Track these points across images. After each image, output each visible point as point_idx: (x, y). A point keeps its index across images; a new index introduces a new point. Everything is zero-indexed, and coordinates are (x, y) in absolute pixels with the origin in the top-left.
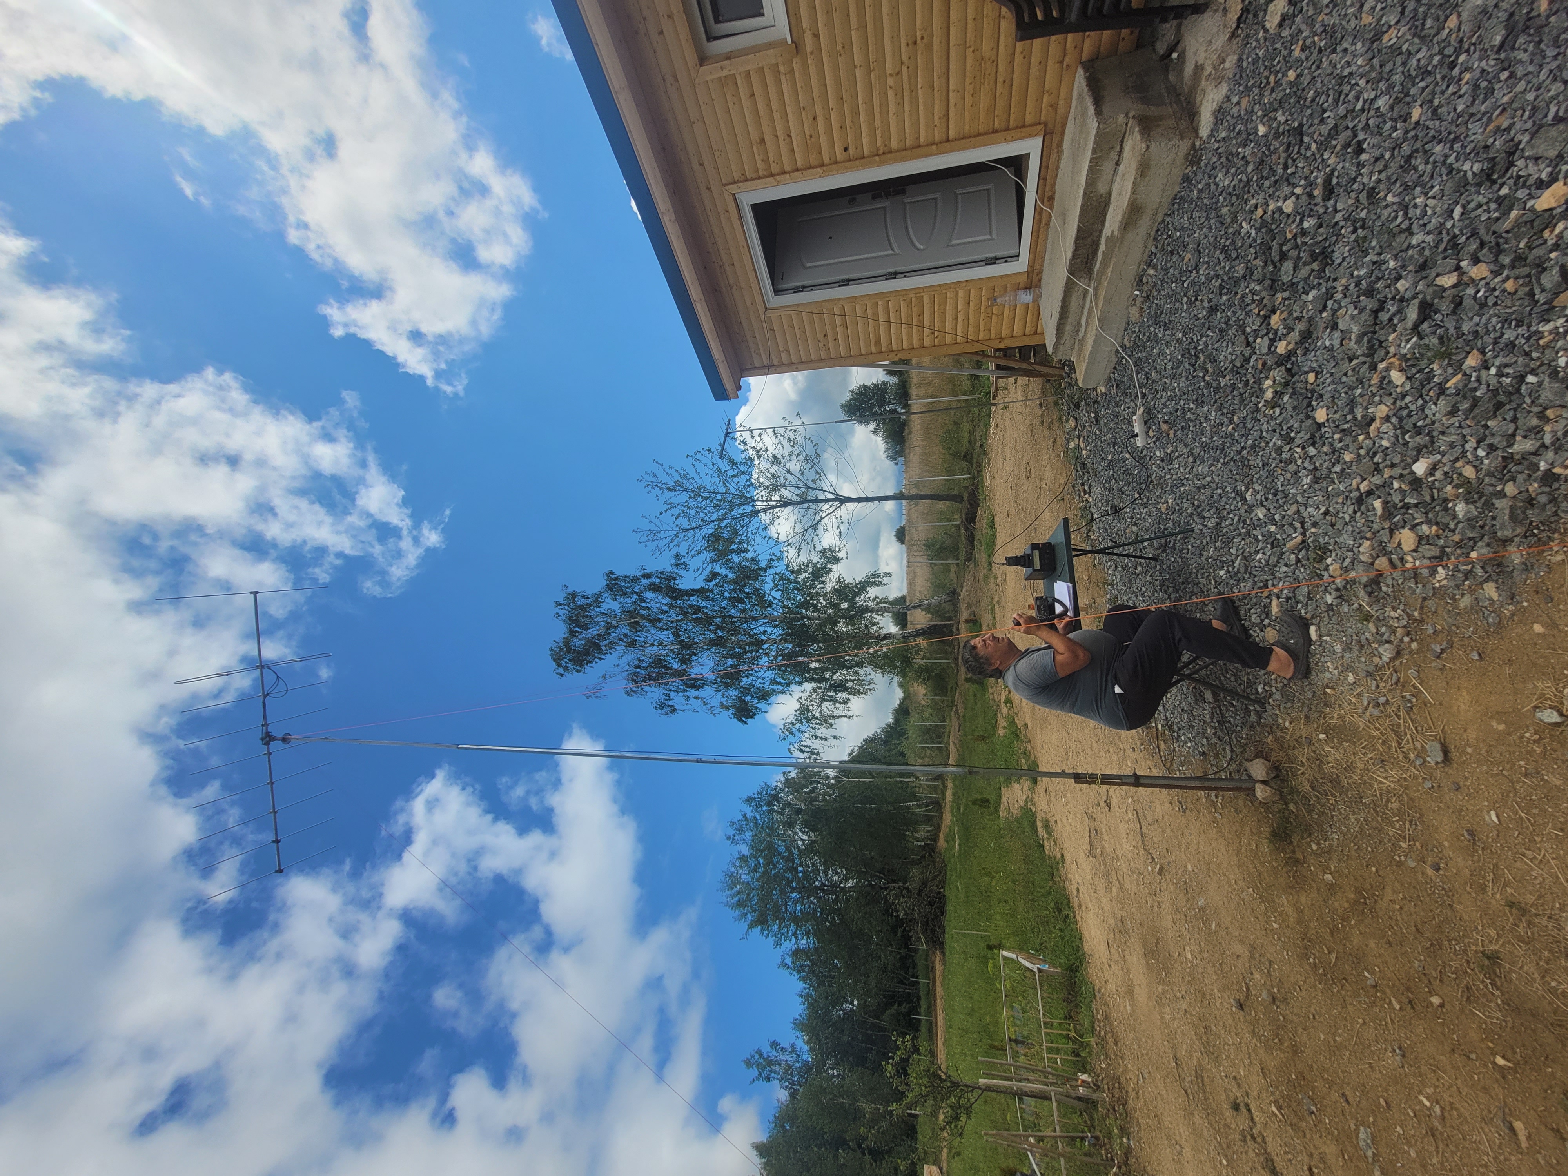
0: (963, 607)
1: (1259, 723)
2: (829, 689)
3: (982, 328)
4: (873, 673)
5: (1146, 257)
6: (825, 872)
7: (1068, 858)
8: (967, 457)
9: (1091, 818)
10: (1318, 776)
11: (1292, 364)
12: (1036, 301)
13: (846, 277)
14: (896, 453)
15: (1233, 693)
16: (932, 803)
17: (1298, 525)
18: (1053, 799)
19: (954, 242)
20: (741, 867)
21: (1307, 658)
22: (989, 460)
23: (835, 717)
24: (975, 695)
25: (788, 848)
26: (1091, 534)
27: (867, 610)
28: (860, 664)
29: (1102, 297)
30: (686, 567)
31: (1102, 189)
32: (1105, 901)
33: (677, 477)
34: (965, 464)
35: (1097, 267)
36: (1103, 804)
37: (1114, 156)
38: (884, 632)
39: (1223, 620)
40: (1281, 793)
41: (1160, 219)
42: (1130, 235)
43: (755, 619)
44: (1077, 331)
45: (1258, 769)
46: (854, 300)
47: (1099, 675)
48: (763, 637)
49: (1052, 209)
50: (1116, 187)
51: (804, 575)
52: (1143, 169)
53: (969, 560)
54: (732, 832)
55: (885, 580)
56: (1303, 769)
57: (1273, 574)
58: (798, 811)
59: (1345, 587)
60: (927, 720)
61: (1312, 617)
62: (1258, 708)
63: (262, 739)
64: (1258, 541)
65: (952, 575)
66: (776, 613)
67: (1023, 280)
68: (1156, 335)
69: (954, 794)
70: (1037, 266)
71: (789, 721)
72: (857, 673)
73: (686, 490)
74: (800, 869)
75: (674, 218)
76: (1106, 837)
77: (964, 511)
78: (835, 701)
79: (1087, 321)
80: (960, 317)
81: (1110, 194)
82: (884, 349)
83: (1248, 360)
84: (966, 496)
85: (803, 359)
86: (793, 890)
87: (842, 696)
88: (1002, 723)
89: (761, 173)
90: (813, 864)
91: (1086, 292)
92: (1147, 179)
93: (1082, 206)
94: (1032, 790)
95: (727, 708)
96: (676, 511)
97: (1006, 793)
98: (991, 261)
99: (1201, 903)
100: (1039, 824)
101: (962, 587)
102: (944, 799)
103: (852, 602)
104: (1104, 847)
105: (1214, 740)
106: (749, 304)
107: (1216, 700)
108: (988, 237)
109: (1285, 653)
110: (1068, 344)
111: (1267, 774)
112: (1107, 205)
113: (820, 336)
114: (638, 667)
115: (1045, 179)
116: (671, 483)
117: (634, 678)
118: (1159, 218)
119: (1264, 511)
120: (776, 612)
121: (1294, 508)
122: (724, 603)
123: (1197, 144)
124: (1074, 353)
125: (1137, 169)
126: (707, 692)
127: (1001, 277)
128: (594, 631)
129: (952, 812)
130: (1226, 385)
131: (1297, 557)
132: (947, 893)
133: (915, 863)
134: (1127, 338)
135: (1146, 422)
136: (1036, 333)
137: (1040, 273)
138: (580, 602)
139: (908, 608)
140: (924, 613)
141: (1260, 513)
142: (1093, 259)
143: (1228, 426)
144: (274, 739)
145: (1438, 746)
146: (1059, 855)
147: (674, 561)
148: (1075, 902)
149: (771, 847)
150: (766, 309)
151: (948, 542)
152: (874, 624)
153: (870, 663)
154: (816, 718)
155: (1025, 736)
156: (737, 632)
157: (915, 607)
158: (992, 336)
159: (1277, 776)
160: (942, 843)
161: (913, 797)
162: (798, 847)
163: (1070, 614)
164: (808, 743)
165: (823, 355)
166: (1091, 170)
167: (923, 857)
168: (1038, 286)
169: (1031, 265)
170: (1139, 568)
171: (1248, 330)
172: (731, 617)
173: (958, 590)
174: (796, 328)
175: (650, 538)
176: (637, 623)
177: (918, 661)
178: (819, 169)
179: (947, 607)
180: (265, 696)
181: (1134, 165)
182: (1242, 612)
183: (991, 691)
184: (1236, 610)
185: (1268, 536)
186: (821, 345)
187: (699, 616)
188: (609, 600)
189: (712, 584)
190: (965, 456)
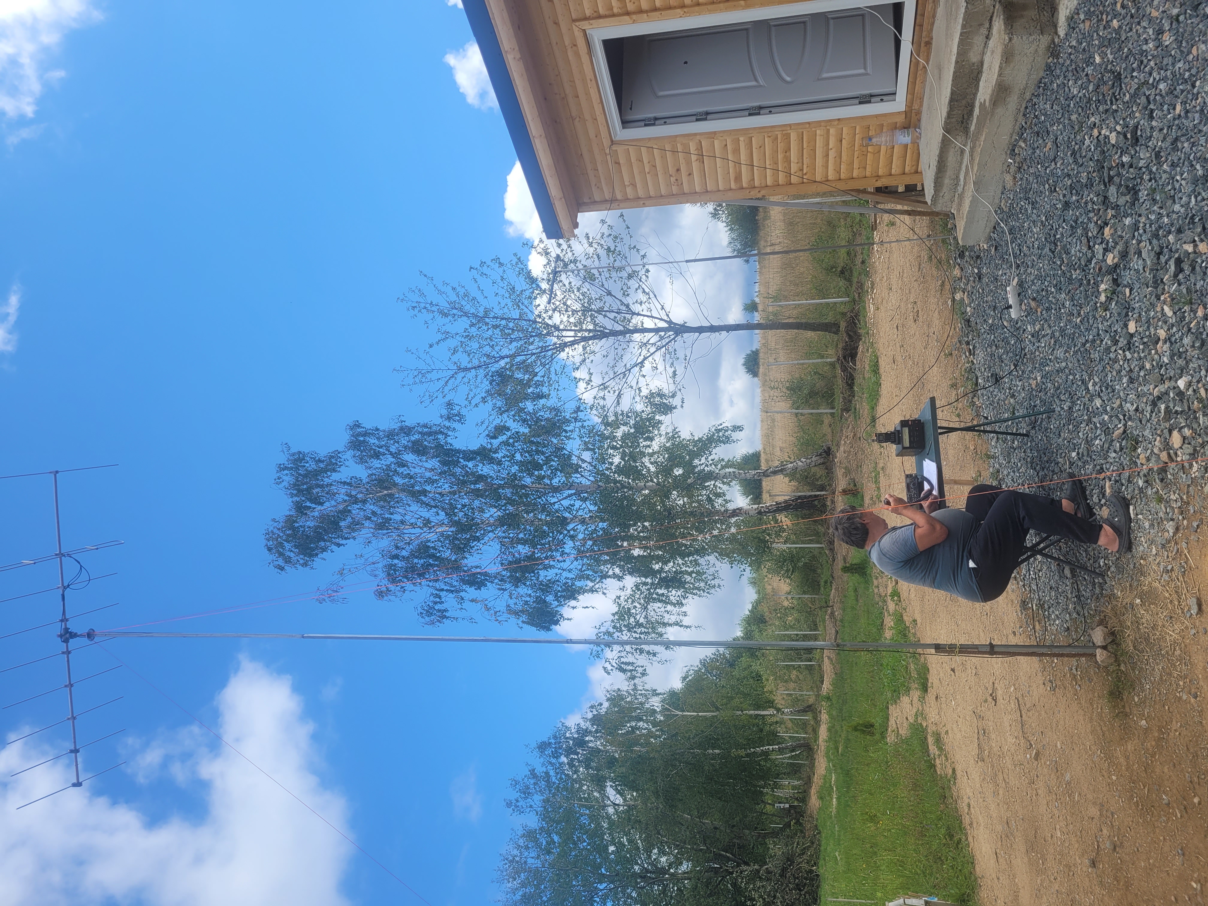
0: (839, 473)
1: (1102, 594)
2: (659, 585)
3: (856, 166)
4: (718, 564)
5: (1017, 128)
6: (648, 851)
7: (959, 773)
8: (845, 273)
9: (980, 717)
10: (1138, 636)
11: (1117, 275)
12: (916, 143)
13: (705, 109)
14: (745, 245)
15: (1084, 568)
16: (800, 746)
17: (1121, 417)
18: (943, 706)
19: (825, 75)
20: (527, 848)
21: (1129, 534)
22: (873, 284)
23: (665, 625)
24: (856, 590)
25: (593, 818)
26: (975, 399)
27: (710, 476)
28: (701, 552)
29: (977, 161)
30: (461, 418)
31: (974, 58)
32: (993, 807)
33: (453, 297)
34: (842, 283)
35: (973, 128)
36: (990, 699)
37: (984, 31)
38: (731, 506)
39: (1072, 499)
40: (1116, 655)
41: (1028, 98)
42: (1000, 111)
43: (556, 490)
44: (957, 185)
45: (1098, 636)
46: (712, 135)
47: (955, 551)
48: (567, 515)
49: (928, 64)
50: (987, 59)
51: (623, 429)
52: (1008, 56)
53: (847, 410)
54: (514, 795)
55: (736, 435)
56: (1128, 632)
57: (1106, 459)
58: (612, 762)
59: (1148, 473)
60: (792, 627)
61: (1132, 498)
62: (1101, 581)
63: (61, 636)
64: (1096, 428)
65: (826, 429)
66: (584, 481)
67: (901, 119)
68: (1026, 210)
69: (829, 730)
70: (916, 106)
71: (603, 629)
72: (697, 563)
73: (466, 314)
74: (612, 848)
75: (518, 56)
76: (993, 736)
77: (840, 346)
78: (667, 602)
79: (965, 178)
80: (832, 154)
81: (982, 63)
82: (745, 185)
83: (1090, 261)
84: (843, 325)
85: (652, 193)
86: (602, 878)
87: (674, 594)
88: (889, 622)
89: (616, 10)
90: (630, 841)
91: (962, 152)
92: (1012, 65)
93: (955, 73)
94: (922, 699)
95: (517, 613)
96: (452, 343)
97: (894, 712)
98: (865, 100)
99: (1068, 777)
100: (930, 740)
101: (838, 445)
102: (816, 739)
103: (689, 468)
104: (991, 748)
105: (1075, 615)
106: (592, 135)
107: (1073, 576)
108: (862, 71)
109: (1111, 530)
110: (947, 197)
111: (1105, 639)
112: (980, 72)
113: (672, 170)
114: (396, 557)
115: (921, 26)
116: (444, 305)
117: (392, 574)
118: (1028, 96)
119: (1100, 401)
120: (585, 479)
121: (1118, 402)
122: (515, 469)
123: (1056, 40)
124: (954, 206)
125: (1002, 56)
126: (490, 591)
127: (877, 116)
128: (328, 507)
129: (827, 755)
130: (1076, 278)
131: (1121, 445)
132: (821, 871)
133: (775, 834)
134: (1003, 201)
135: (1019, 295)
136: (916, 172)
137: (919, 113)
138: (311, 466)
139: (766, 474)
140: (787, 479)
141: (1098, 402)
142: (968, 119)
143: (1077, 318)
144: (73, 635)
145: (1195, 600)
146: (950, 771)
147: (444, 412)
148: (966, 820)
149: (570, 816)
150: (613, 142)
151: (820, 384)
152: (718, 495)
153: (714, 549)
154: (641, 625)
155: (915, 634)
156: (531, 507)
157: (775, 473)
158: (868, 174)
159: (1113, 641)
160: (814, 801)
161: (773, 738)
162: (608, 817)
163: (935, 492)
164: (630, 659)
165: (675, 189)
166: (961, 42)
167: (788, 825)
168: (917, 126)
169: (910, 104)
170: (1016, 443)
171: (1090, 234)
172: (524, 487)
173: (834, 449)
174: (645, 161)
175: (417, 380)
176: (391, 496)
177: (780, 546)
178: (679, 11)
179: (820, 472)
180: (65, 588)
181: (999, 51)
182: (1088, 492)
183: (876, 582)
184: (1084, 490)
185: (1103, 423)
186: (673, 179)
187: (480, 486)
188: (351, 463)
189: (496, 442)
190: (842, 272)
